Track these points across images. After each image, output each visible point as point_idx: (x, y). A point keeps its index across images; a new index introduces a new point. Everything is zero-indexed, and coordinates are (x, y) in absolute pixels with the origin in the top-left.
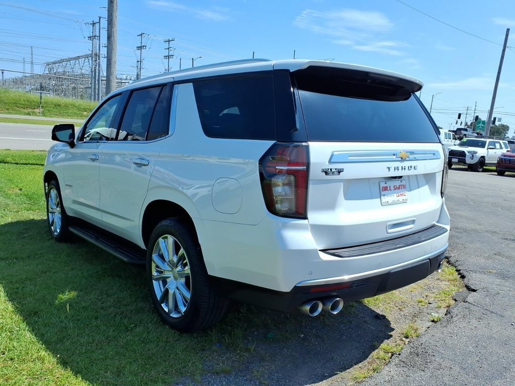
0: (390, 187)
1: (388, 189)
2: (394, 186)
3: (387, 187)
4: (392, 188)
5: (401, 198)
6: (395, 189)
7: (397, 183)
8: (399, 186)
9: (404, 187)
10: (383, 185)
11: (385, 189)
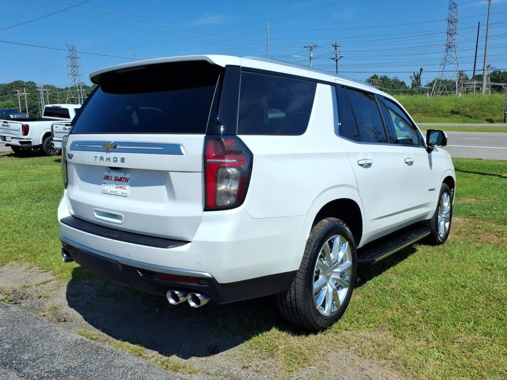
0: (111, 177)
1: (110, 179)
2: (115, 177)
3: (109, 176)
4: (113, 179)
5: (120, 191)
6: (116, 180)
7: (120, 175)
8: (121, 178)
9: (127, 180)
10: (106, 174)
11: (107, 178)
